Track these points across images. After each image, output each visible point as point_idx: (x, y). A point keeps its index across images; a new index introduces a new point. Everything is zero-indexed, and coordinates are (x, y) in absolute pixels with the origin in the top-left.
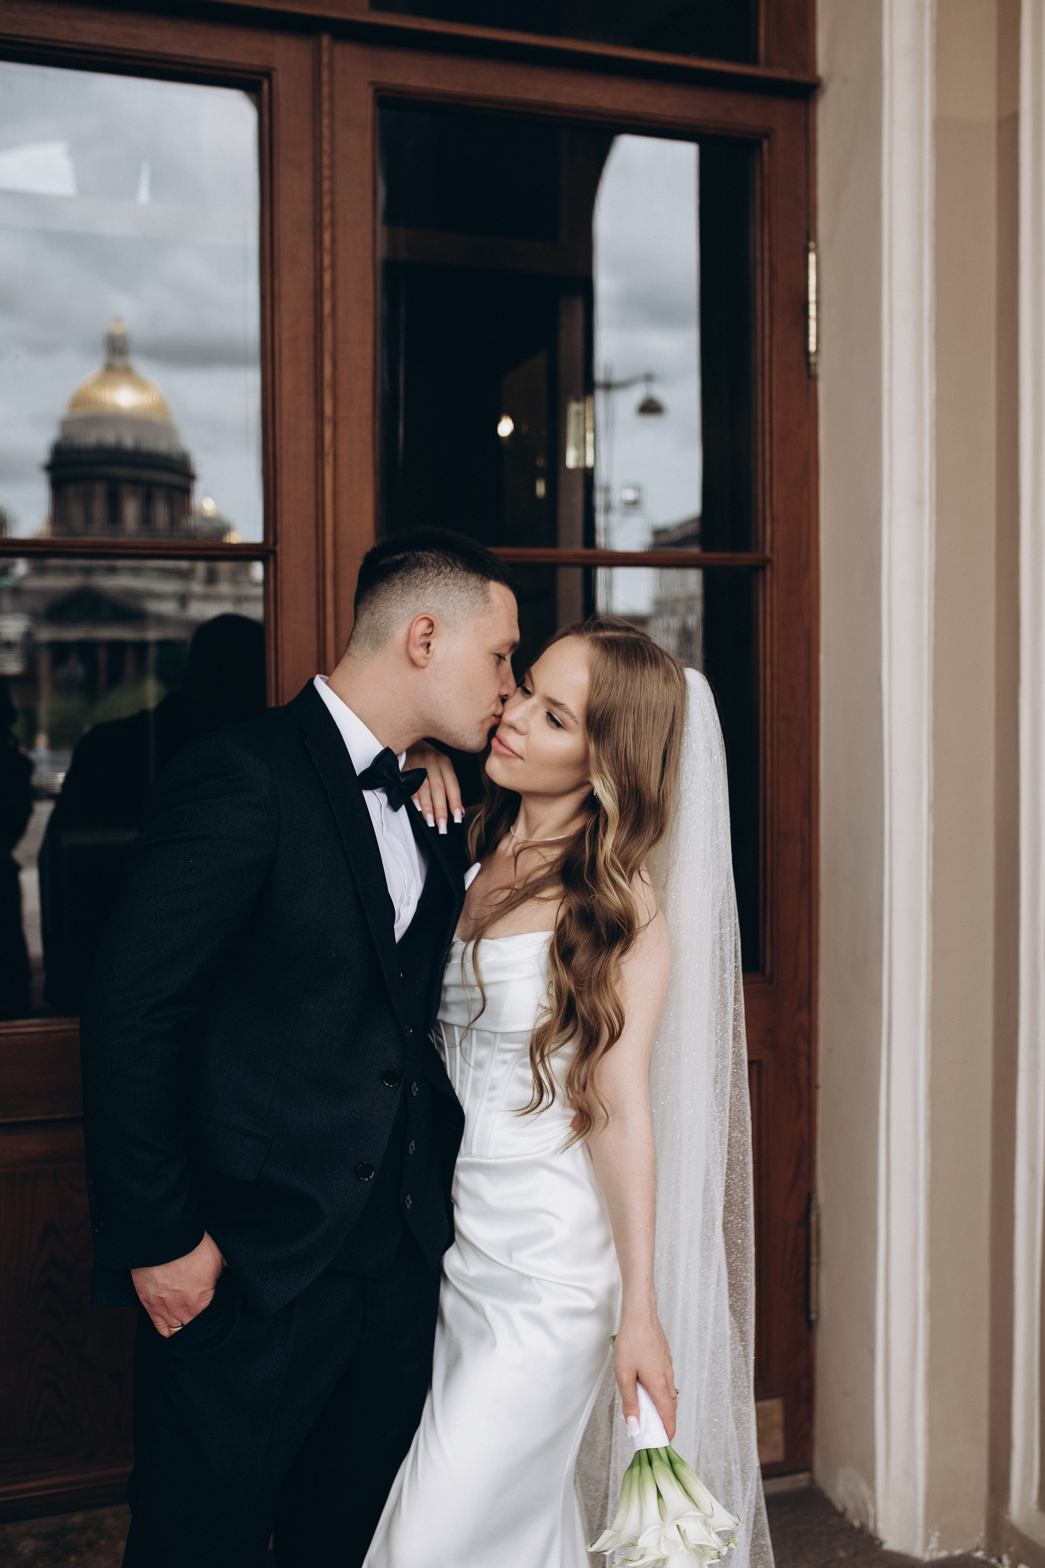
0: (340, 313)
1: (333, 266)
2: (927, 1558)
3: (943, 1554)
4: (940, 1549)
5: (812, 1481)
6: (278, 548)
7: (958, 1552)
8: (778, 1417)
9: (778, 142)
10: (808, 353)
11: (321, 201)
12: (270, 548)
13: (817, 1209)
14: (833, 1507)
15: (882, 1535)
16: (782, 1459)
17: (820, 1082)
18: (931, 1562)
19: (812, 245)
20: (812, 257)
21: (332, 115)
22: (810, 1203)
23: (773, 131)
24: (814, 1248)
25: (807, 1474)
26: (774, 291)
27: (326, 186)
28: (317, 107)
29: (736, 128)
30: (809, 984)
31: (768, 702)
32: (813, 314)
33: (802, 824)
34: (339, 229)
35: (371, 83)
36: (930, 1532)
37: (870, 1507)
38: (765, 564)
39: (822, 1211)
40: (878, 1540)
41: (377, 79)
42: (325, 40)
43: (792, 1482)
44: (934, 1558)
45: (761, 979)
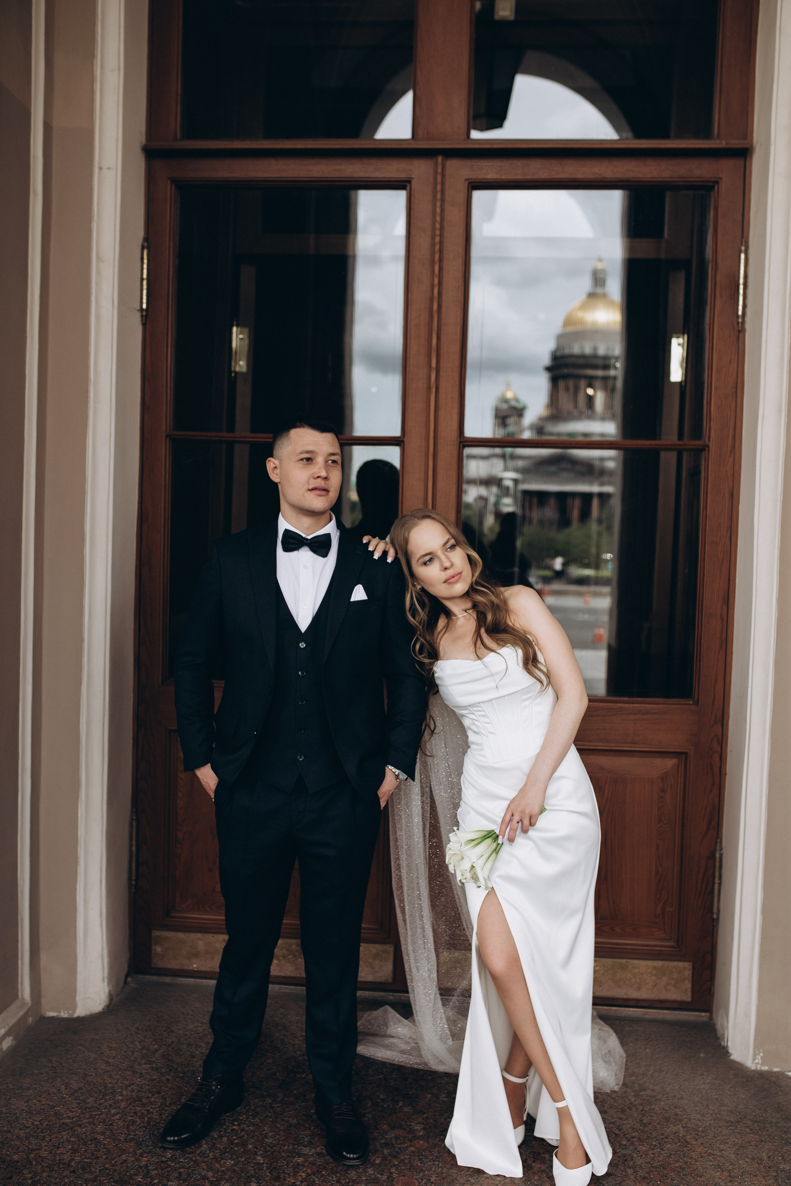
1: (440, 284)
2: (753, 1067)
3: (766, 1068)
4: (762, 1065)
5: (711, 1018)
6: (405, 440)
7: (776, 1070)
8: (688, 973)
9: (723, 186)
10: (738, 316)
11: (434, 249)
12: (402, 439)
13: (721, 849)
14: (716, 1034)
15: (731, 1050)
16: (689, 1000)
17: (727, 771)
18: (755, 1071)
19: (743, 248)
20: (743, 256)
21: (443, 200)
22: (716, 845)
23: (721, 179)
24: (717, 874)
25: (708, 1014)
26: (717, 279)
27: (437, 239)
28: (435, 197)
29: (696, 179)
30: (723, 709)
31: (704, 533)
32: (741, 291)
33: (722, 609)
34: (445, 263)
35: (466, 180)
36: (757, 1052)
37: (726, 1032)
38: (705, 448)
39: (724, 851)
40: (729, 1053)
41: (470, 177)
42: (440, 159)
43: (696, 1016)
44: (758, 1069)
45: (691, 702)
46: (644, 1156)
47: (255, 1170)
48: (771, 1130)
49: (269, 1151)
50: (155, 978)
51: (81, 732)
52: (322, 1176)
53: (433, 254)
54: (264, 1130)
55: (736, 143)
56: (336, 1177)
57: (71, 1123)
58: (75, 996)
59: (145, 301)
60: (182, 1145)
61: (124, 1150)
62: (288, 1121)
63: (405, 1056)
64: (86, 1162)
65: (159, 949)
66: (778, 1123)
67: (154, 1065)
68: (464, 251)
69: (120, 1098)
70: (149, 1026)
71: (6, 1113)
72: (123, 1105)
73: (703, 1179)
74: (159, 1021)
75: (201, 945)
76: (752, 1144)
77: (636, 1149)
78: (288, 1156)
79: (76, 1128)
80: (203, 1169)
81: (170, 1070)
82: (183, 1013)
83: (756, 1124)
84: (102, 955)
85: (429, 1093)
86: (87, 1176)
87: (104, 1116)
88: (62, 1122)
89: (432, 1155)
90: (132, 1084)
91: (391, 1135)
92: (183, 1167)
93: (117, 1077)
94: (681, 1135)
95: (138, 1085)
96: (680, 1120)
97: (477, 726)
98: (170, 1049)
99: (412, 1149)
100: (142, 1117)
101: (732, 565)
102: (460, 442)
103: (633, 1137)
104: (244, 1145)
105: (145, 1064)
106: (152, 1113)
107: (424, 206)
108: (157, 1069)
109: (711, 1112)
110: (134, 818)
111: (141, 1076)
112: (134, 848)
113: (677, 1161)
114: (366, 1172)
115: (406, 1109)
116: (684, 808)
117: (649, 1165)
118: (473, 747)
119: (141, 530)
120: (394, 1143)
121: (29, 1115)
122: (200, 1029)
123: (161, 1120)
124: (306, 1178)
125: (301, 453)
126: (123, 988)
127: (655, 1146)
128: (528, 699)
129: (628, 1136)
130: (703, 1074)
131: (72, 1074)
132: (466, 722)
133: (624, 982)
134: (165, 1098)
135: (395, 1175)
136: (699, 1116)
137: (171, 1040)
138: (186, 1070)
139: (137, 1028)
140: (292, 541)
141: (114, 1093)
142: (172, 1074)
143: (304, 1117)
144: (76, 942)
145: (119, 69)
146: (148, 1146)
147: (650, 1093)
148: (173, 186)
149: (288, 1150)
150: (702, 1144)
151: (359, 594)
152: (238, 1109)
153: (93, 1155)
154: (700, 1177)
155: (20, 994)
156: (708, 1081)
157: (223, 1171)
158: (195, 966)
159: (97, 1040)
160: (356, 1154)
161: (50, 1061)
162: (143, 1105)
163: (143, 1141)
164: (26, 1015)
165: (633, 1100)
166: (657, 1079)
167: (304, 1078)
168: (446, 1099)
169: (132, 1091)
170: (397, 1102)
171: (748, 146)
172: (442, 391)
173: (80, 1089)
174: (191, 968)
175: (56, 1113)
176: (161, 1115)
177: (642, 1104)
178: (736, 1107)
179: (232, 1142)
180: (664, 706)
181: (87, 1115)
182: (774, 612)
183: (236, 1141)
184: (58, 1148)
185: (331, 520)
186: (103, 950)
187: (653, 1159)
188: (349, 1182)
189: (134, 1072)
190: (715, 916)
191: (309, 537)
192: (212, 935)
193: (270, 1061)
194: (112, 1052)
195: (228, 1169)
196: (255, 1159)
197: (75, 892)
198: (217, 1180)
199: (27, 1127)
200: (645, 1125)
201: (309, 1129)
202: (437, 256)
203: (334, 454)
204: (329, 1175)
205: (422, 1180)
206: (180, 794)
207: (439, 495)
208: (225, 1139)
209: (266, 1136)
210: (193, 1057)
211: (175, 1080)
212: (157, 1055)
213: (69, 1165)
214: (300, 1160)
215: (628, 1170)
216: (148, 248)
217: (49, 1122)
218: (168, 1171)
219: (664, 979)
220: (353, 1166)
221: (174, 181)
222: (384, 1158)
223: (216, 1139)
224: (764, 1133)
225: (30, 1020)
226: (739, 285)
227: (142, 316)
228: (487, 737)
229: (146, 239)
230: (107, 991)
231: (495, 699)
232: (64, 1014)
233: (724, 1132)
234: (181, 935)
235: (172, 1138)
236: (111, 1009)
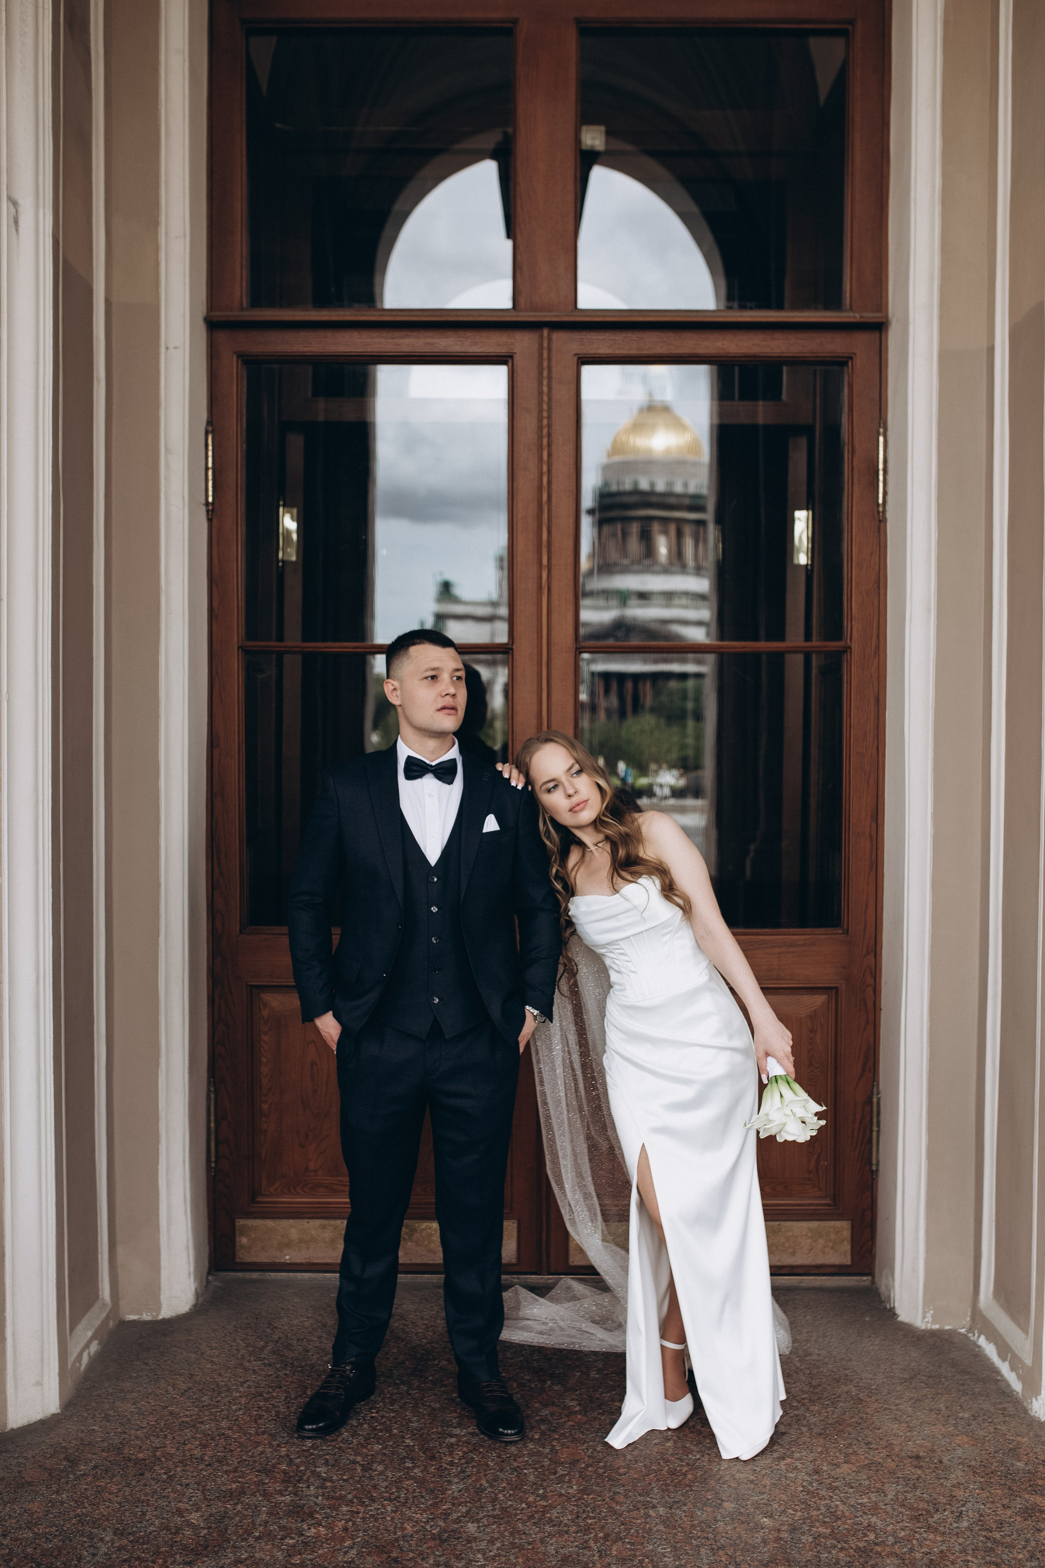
0: (554, 500)
1: (549, 471)
2: (923, 1327)
3: (936, 1327)
4: (933, 1323)
5: (873, 1282)
6: (514, 647)
7: (947, 1328)
8: (847, 1234)
9: (858, 362)
10: (878, 505)
11: (542, 432)
12: (510, 646)
13: (878, 1093)
14: (880, 1298)
15: (898, 1311)
16: (849, 1263)
17: (882, 1007)
18: (925, 1331)
19: (881, 430)
20: (881, 439)
21: (550, 378)
22: (873, 1089)
23: (855, 354)
24: (875, 1120)
25: (870, 1278)
26: (854, 463)
27: (545, 422)
28: (540, 374)
29: (828, 355)
30: (876, 937)
31: (848, 744)
32: (881, 478)
33: (871, 827)
34: (554, 448)
35: (575, 355)
36: (927, 1310)
37: (892, 1293)
38: (847, 649)
39: (881, 1095)
40: (896, 1315)
41: (579, 352)
42: (546, 332)
43: (857, 1281)
44: (929, 1328)
45: (840, 932)
46: (817, 1415)
47: (406, 1452)
48: (947, 1383)
49: (417, 1434)
50: (240, 1274)
51: (160, 990)
52: (480, 1453)
53: (540, 438)
54: (406, 1416)
55: (870, 316)
56: (496, 1453)
57: (191, 1420)
58: (159, 1295)
59: (210, 493)
60: (322, 1433)
61: (258, 1443)
62: (430, 1406)
63: (545, 1336)
64: (219, 1456)
65: (244, 1240)
66: (954, 1376)
67: (266, 1362)
68: (575, 434)
69: (238, 1394)
70: (248, 1324)
71: (114, 1416)
72: (243, 1400)
73: (880, 1431)
74: (257, 1318)
75: (294, 1233)
76: (929, 1396)
77: (808, 1409)
78: (440, 1438)
79: (198, 1425)
80: (351, 1455)
81: (286, 1365)
82: (282, 1309)
83: (931, 1379)
84: (188, 1247)
85: (578, 1372)
86: (225, 1468)
87: (225, 1412)
88: (180, 1420)
89: (593, 1428)
90: (248, 1381)
91: (545, 1412)
92: (328, 1454)
93: (228, 1375)
94: (853, 1394)
95: (254, 1382)
96: (851, 1381)
97: (617, 965)
98: (279, 1345)
99: (571, 1423)
100: (268, 1411)
101: (881, 777)
102: (577, 648)
103: (804, 1399)
104: (388, 1430)
105: (255, 1361)
106: (279, 1407)
107: (528, 385)
108: (270, 1365)
109: (883, 1371)
110: (212, 1089)
111: (254, 1372)
112: (212, 1125)
113: (852, 1418)
114: (527, 1447)
115: (556, 1388)
116: (836, 1048)
117: (824, 1423)
118: (616, 987)
119: (212, 757)
120: (550, 1419)
121: (141, 1416)
122: (307, 1324)
123: (291, 1413)
124: (463, 1456)
125: (427, 671)
126: (205, 1287)
127: (828, 1405)
128: (668, 933)
129: (798, 1398)
130: (870, 1337)
131: (176, 1375)
132: (608, 962)
133: (777, 1247)
134: (288, 1392)
135: (558, 1448)
136: (870, 1376)
137: (277, 1336)
138: (303, 1364)
139: (235, 1327)
140: (415, 768)
141: (229, 1390)
142: (289, 1369)
143: (446, 1401)
144: (159, 1233)
145: (185, 236)
146: (283, 1437)
147: (815, 1357)
148: (240, 362)
149: (437, 1432)
150: (877, 1400)
151: (491, 824)
152: (372, 1398)
153: (225, 1449)
154: (878, 1429)
155: (100, 1293)
156: (877, 1343)
157: (372, 1455)
158: (287, 1257)
159: (192, 1340)
160: (514, 1430)
161: (146, 1364)
162: (266, 1400)
163: (276, 1433)
164: (107, 1317)
165: (798, 1365)
166: (822, 1344)
167: (437, 1365)
168: (597, 1376)
169: (249, 1387)
170: (545, 1381)
171: (884, 320)
172: (554, 592)
173: (189, 1388)
174: (283, 1261)
175: (171, 1412)
176: (288, 1408)
177: (808, 1369)
178: (908, 1365)
179: (375, 1429)
180: (811, 936)
181: (207, 1413)
182: (929, 829)
183: (379, 1427)
184: (185, 1444)
185: (453, 746)
186: (188, 1241)
187: (827, 1417)
188: (510, 1457)
189: (246, 1370)
190: (874, 1168)
191: (433, 764)
192: (307, 1220)
193: (395, 1350)
194: (214, 1351)
195: (377, 1453)
196: (404, 1442)
197: (157, 1175)
198: (369, 1464)
199: (143, 1427)
200: (815, 1387)
201: (456, 1412)
202: (545, 441)
203: (458, 670)
204: (487, 1452)
205: (588, 1450)
206: (264, 1060)
207: (554, 709)
208: (365, 1426)
209: (410, 1421)
210: (307, 1351)
211: (293, 1374)
212: (266, 1352)
213: (202, 1459)
214: (453, 1440)
215: (802, 1428)
216: (213, 432)
217: (166, 1421)
218: (313, 1459)
219: (821, 1241)
220: (511, 1442)
221: (241, 356)
222: (543, 1433)
223: (356, 1427)
224: (940, 1387)
225: (111, 1323)
226: (878, 470)
227: (208, 511)
228: (628, 976)
229: (209, 423)
230: (193, 1288)
231: (632, 936)
232: (146, 1317)
233: (899, 1388)
234: (270, 1223)
235: (310, 1427)
236: (198, 1310)
